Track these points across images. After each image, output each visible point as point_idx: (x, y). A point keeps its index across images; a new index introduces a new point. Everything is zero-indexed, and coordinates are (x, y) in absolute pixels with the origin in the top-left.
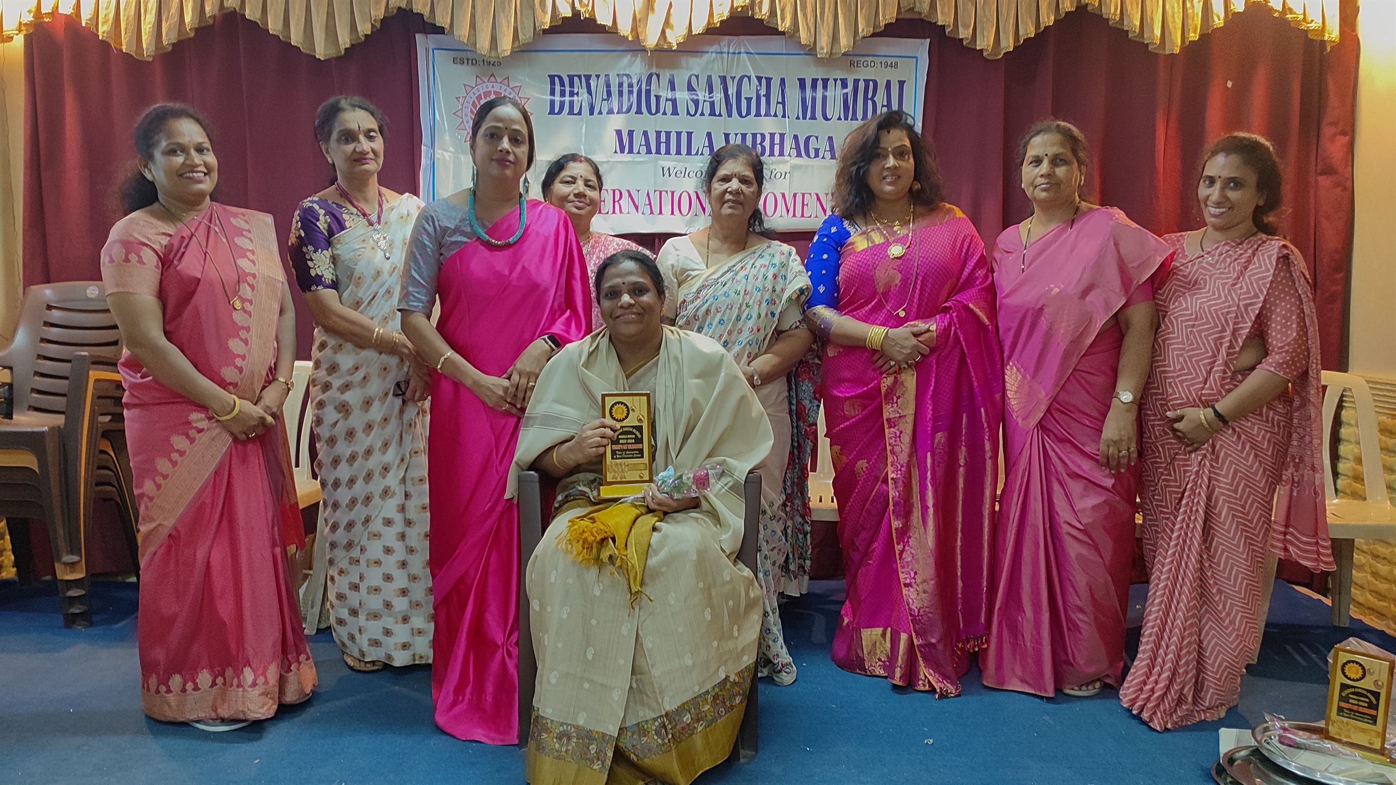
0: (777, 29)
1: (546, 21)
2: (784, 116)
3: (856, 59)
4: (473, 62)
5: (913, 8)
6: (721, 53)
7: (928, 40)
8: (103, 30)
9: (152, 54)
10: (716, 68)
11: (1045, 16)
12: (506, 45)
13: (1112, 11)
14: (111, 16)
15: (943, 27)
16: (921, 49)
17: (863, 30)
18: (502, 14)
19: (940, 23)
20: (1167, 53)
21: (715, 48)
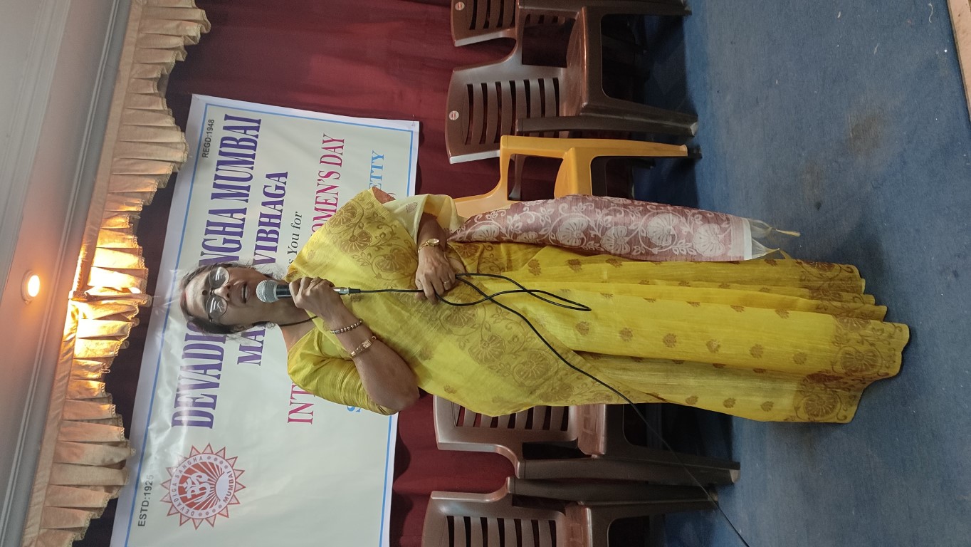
2: (244, 213)
15: (177, 62)
16: (200, 101)
17: (177, 138)
19: (173, 64)
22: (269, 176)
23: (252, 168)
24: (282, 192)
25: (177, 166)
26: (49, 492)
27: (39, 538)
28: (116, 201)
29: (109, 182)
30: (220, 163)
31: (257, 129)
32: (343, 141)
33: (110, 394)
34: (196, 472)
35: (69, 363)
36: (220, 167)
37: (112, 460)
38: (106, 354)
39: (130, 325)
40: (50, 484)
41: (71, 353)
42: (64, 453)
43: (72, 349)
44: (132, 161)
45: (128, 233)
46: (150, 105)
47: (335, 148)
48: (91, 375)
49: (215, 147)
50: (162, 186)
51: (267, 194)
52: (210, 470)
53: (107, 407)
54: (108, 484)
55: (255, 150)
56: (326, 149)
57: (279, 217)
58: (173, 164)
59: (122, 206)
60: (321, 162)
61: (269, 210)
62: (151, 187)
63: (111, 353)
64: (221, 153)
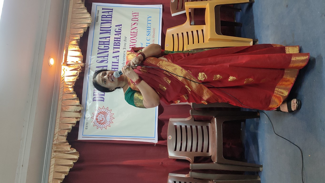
2: (110, 38)
10: (95, 56)
16: (95, 4)
22: (116, 26)
23: (111, 24)
24: (120, 30)
25: (89, 25)
26: (61, 119)
27: (59, 132)
28: (73, 36)
29: (70, 31)
30: (102, 23)
31: (112, 12)
32: (138, 13)
33: (75, 92)
34: (100, 114)
35: (63, 83)
36: (102, 24)
37: (77, 110)
38: (73, 80)
39: (79, 72)
40: (60, 117)
41: (63, 81)
42: (64, 109)
43: (64, 79)
44: (76, 24)
45: (76, 46)
46: (80, 7)
47: (136, 16)
48: (69, 87)
49: (100, 18)
50: (85, 31)
51: (116, 32)
52: (104, 113)
53: (74, 95)
54: (76, 117)
55: (112, 18)
56: (133, 16)
57: (120, 38)
58: (88, 24)
59: (74, 38)
60: (132, 20)
61: (117, 36)
62: (82, 31)
63: (74, 80)
64: (102, 20)
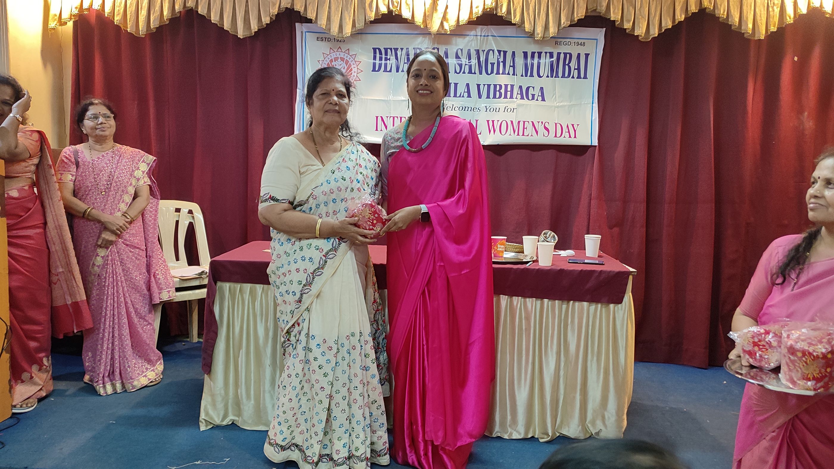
0: (511, 22)
1: (372, 16)
2: (514, 74)
3: (559, 40)
4: (329, 40)
5: (595, 10)
6: (477, 36)
7: (605, 29)
8: (117, 19)
9: (145, 33)
10: (473, 45)
11: (679, 15)
12: (348, 30)
13: (722, 12)
14: (122, 11)
15: (614, 21)
16: (600, 34)
17: (564, 23)
18: (346, 12)
19: (612, 19)
20: (756, 39)
21: (473, 33)
22: (542, 89)
23: (548, 77)
30: (552, 54)
31: (579, 77)
36: (548, 54)
47: (569, 132)
49: (564, 49)
51: (528, 89)
56: (568, 126)
60: (557, 124)
